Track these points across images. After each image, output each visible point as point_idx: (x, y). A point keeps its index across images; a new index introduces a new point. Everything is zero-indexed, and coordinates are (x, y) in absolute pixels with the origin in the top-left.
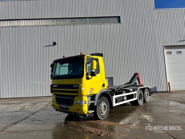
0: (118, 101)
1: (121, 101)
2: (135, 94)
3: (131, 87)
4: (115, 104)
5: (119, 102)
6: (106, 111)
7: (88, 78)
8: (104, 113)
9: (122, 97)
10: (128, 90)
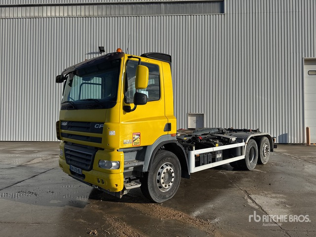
0: (202, 162)
1: (210, 163)
2: (242, 147)
3: (234, 133)
4: (193, 169)
5: (203, 164)
6: (171, 184)
7: (127, 109)
8: (167, 187)
9: (211, 152)
10: (226, 140)
